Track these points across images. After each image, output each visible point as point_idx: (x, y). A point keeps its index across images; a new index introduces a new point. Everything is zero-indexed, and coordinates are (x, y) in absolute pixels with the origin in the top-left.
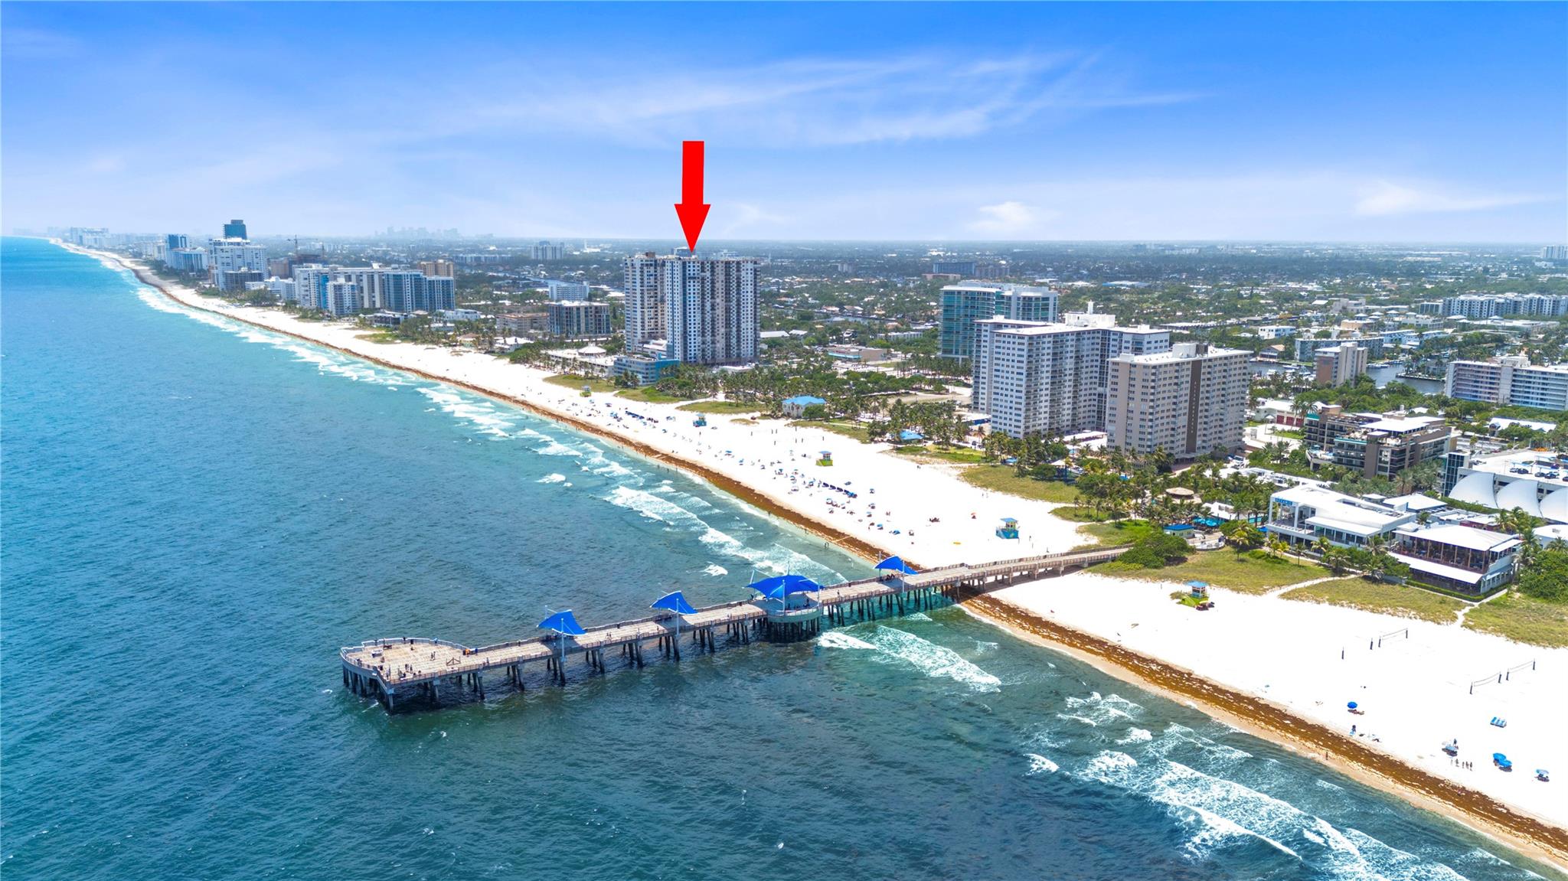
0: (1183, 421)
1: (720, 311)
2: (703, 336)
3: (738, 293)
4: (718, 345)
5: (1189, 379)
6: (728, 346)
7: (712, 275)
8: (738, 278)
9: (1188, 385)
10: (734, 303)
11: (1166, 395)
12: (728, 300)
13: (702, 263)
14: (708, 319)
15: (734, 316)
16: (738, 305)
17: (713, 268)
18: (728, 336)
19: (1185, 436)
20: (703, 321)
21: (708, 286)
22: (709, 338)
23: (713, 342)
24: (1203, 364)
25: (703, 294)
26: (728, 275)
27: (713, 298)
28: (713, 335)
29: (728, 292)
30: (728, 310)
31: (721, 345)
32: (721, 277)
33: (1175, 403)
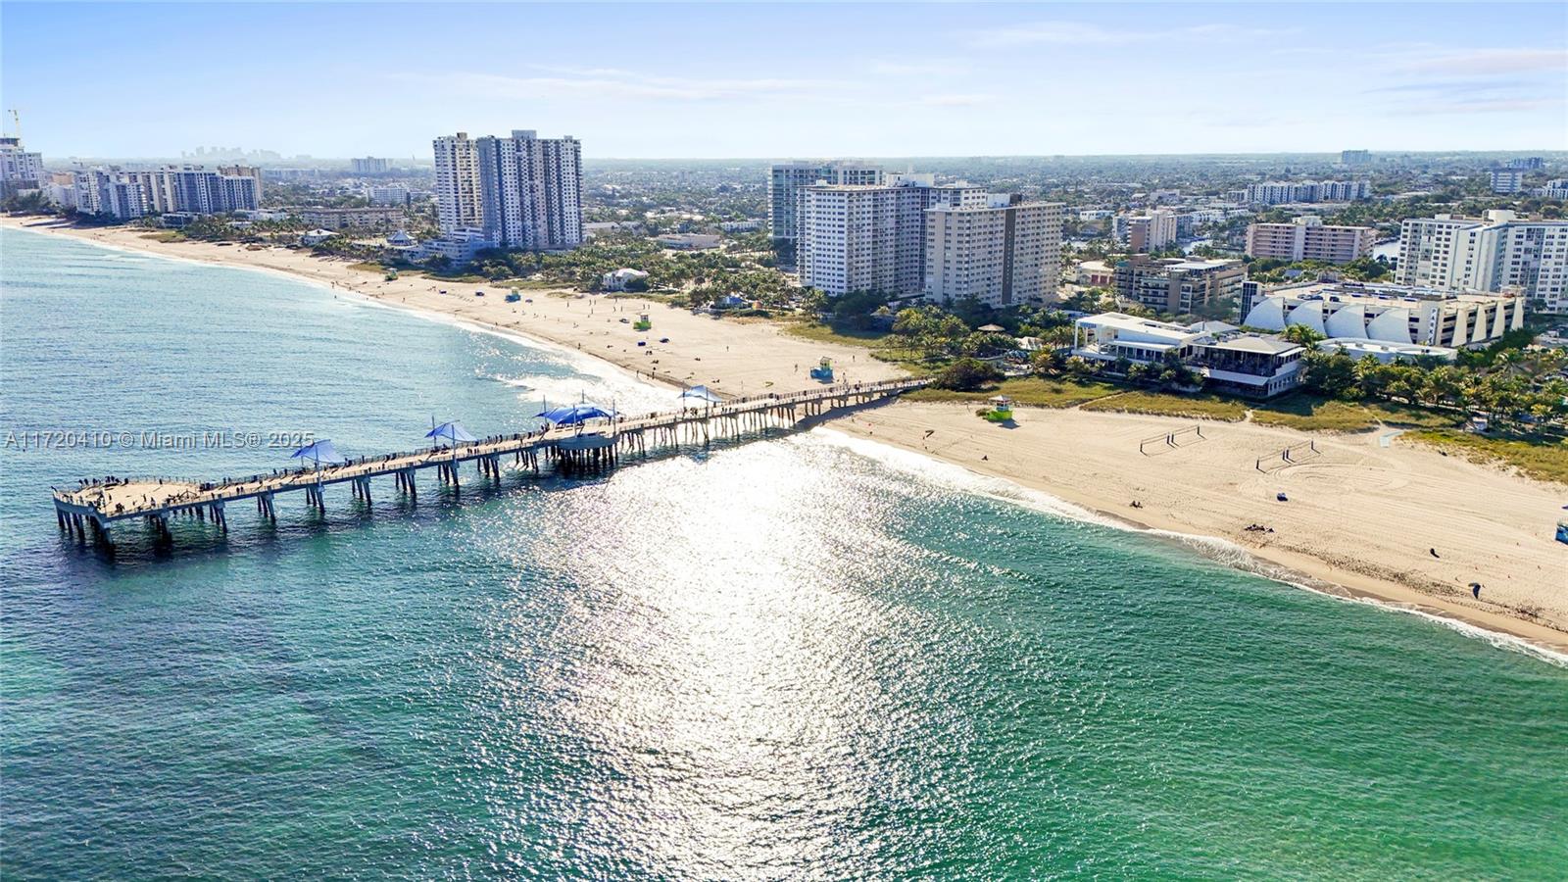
0: (998, 271)
1: (540, 194)
2: (523, 220)
4: (540, 229)
5: (1003, 228)
6: (551, 232)
7: (529, 155)
9: (1003, 235)
10: (554, 186)
11: (982, 244)
12: (547, 183)
13: (518, 141)
14: (527, 202)
15: (555, 201)
16: (559, 187)
17: (529, 147)
18: (550, 220)
19: (1001, 286)
20: (522, 203)
21: (525, 166)
22: (529, 223)
23: (534, 227)
24: (1017, 214)
25: (520, 175)
26: (546, 154)
27: (531, 179)
28: (534, 220)
29: (547, 173)
30: (548, 193)
31: (542, 230)
32: (538, 157)
33: (990, 253)
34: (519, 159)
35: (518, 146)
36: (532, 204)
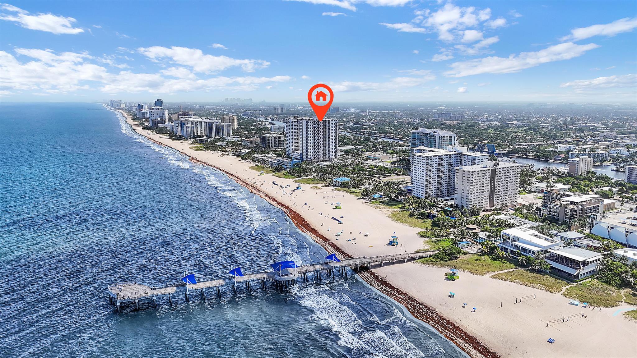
0: (487, 194)
1: (321, 140)
2: (314, 150)
3: (329, 133)
4: (320, 153)
5: (490, 177)
6: (324, 154)
7: (318, 126)
8: (329, 127)
9: (489, 179)
10: (327, 137)
11: (478, 183)
12: (325, 135)
14: (316, 143)
15: (327, 143)
16: (329, 137)
17: (318, 123)
18: (324, 150)
19: (488, 200)
20: (314, 144)
21: (316, 130)
22: (317, 151)
24: (496, 170)
25: (314, 133)
26: (325, 126)
27: (318, 135)
28: (318, 149)
29: (324, 132)
30: (324, 140)
32: (322, 126)
33: (483, 187)
34: (314, 127)
35: (314, 123)
36: (318, 144)
